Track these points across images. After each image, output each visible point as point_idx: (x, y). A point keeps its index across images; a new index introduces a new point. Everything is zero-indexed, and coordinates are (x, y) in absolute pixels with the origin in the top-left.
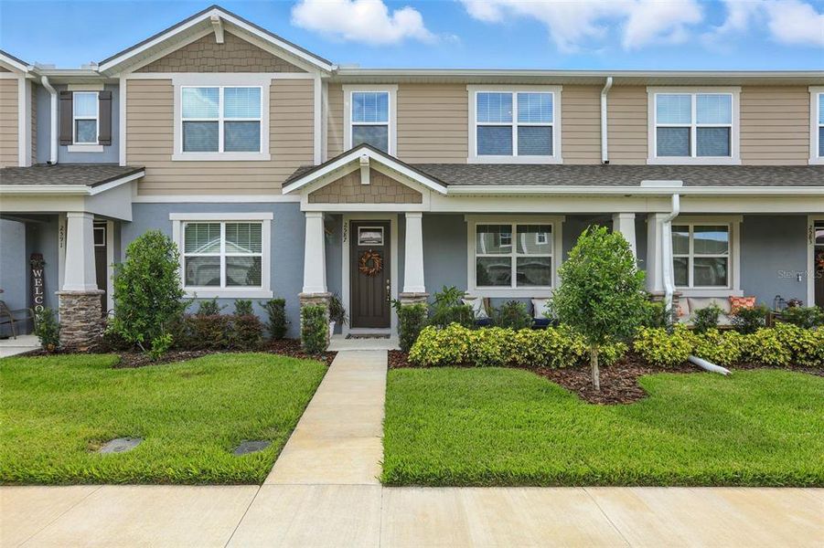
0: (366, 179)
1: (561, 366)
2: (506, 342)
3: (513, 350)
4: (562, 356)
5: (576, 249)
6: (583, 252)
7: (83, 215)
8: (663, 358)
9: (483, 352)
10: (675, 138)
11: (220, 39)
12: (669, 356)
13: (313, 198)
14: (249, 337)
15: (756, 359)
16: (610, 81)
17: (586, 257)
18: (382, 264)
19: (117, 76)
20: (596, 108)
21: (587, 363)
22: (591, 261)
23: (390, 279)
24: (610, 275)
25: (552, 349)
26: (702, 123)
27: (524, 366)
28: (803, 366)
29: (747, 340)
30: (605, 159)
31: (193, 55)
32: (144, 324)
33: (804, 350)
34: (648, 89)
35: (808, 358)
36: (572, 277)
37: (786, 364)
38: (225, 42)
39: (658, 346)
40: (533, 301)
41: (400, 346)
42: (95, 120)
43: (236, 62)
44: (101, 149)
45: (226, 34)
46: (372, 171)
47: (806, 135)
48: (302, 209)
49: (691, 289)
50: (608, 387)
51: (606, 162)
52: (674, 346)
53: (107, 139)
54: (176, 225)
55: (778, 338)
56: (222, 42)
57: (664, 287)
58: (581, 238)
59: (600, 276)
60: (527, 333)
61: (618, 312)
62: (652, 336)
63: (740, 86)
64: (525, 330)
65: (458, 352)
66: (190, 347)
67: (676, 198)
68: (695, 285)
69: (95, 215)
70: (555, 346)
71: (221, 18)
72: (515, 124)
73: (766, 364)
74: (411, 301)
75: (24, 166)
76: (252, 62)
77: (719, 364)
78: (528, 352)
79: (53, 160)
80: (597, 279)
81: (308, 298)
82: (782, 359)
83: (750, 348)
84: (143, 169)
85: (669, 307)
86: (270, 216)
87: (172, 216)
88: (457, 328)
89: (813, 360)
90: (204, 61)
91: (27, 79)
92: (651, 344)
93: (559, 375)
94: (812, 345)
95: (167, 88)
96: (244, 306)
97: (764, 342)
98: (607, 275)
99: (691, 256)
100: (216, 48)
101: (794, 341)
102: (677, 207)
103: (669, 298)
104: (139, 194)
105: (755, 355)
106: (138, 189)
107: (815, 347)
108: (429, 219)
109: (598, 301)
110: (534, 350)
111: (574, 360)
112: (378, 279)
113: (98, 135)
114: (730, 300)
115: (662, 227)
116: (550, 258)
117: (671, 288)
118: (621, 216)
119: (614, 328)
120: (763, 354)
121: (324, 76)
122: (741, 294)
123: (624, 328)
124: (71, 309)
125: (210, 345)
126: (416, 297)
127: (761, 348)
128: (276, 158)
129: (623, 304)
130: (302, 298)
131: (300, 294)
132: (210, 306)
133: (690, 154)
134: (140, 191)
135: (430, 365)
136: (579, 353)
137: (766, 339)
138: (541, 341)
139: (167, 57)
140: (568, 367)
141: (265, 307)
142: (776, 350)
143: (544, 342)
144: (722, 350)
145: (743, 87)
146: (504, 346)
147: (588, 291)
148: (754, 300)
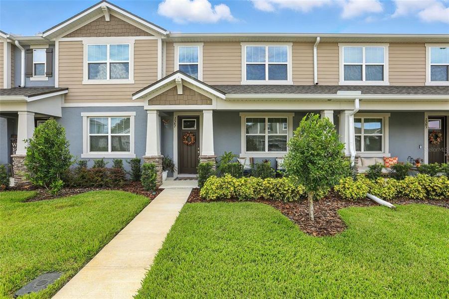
0: (180, 92)
1: (290, 200)
2: (257, 186)
3: (262, 191)
4: (291, 195)
5: (299, 129)
6: (303, 131)
7: (26, 113)
8: (351, 195)
9: (243, 192)
10: (353, 71)
11: (107, 19)
12: (356, 194)
13: (151, 102)
14: (116, 180)
15: (406, 195)
16: (318, 39)
17: (305, 134)
18: (195, 139)
19: (54, 40)
20: (311, 55)
21: (306, 199)
22: (309, 136)
23: (199, 147)
24: (322, 146)
25: (285, 190)
26: (368, 63)
27: (268, 200)
28: (434, 199)
29: (400, 184)
30: (316, 82)
31: (94, 28)
32: (43, 176)
33: (434, 190)
34: (339, 44)
35: (436, 195)
36: (296, 148)
37: (424, 198)
38: (110, 20)
39: (348, 188)
40: (277, 159)
41: (199, 186)
42: (44, 64)
43: (116, 31)
44: (47, 79)
45: (111, 16)
46: (184, 86)
47: (424, 70)
48: (145, 109)
49: (363, 153)
50: (319, 218)
51: (317, 84)
52: (358, 188)
53: (50, 74)
54: (85, 119)
55: (419, 183)
56: (109, 20)
57: (350, 152)
58: (302, 121)
59: (315, 147)
60: (269, 181)
61: (327, 172)
62: (345, 182)
63: (389, 43)
64: (268, 179)
65: (228, 193)
66: (83, 186)
67: (357, 101)
68: (364, 151)
69: (36, 113)
70: (286, 189)
71: (107, 7)
72: (267, 63)
73: (412, 198)
74: (206, 160)
75: (6, 88)
76: (124, 30)
77: (385, 199)
78: (270, 192)
79: (22, 85)
80: (313, 149)
81: (149, 159)
82: (421, 196)
83: (402, 189)
84: (67, 89)
85: (353, 164)
86: (134, 113)
87: (83, 114)
88: (228, 177)
89: (439, 196)
90: (99, 31)
91: (8, 42)
92: (344, 187)
93: (288, 207)
94: (439, 187)
95: (80, 46)
96: (118, 162)
97: (411, 186)
98: (320, 146)
99: (363, 135)
100: (106, 24)
101: (429, 185)
102: (357, 106)
103: (353, 159)
104: (65, 103)
105: (405, 193)
106: (65, 100)
107: (441, 188)
108: (217, 114)
109: (313, 163)
110: (274, 191)
111: (298, 197)
112: (193, 147)
113: (45, 71)
114: (384, 159)
115: (348, 118)
116: (286, 136)
117: (354, 153)
118: (325, 112)
119: (324, 182)
120: (410, 192)
121: (163, 38)
122: (389, 155)
123: (331, 182)
124: (20, 165)
125: (93, 185)
126: (209, 158)
127: (409, 189)
128: (137, 82)
129: (330, 166)
130: (145, 158)
131: (144, 156)
132: (100, 163)
133: (362, 80)
134: (66, 101)
135: (211, 200)
136: (301, 192)
137: (412, 183)
138: (278, 186)
139: (80, 29)
140: (294, 201)
141: (129, 163)
142: (418, 190)
143: (280, 186)
144: (387, 191)
145: (391, 43)
146: (256, 188)
147: (307, 157)
148: (397, 159)
